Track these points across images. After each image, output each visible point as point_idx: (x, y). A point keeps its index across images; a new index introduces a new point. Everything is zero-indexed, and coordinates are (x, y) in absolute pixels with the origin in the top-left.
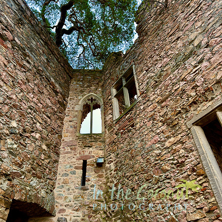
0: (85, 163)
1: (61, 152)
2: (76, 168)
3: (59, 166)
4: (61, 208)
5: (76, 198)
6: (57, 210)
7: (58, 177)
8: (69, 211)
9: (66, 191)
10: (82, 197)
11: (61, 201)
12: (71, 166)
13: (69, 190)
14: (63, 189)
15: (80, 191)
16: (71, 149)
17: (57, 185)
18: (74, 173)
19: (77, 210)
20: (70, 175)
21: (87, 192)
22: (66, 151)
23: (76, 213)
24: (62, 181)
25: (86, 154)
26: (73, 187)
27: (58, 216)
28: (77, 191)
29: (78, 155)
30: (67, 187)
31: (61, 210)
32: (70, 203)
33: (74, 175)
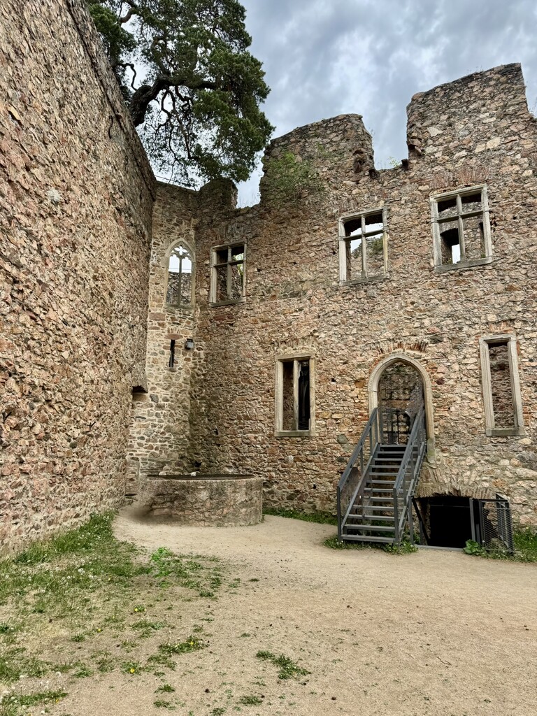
0: (173, 343)
1: (149, 327)
2: (165, 348)
3: (148, 343)
4: (152, 386)
5: (165, 378)
6: (149, 387)
7: (148, 355)
8: (159, 389)
9: (157, 371)
10: (171, 378)
11: (152, 380)
12: (159, 345)
13: (159, 370)
14: (153, 369)
15: (169, 372)
16: (159, 324)
17: (147, 364)
18: (163, 353)
19: (166, 389)
20: (159, 355)
21: (175, 373)
22: (154, 325)
23: (165, 392)
24: (151, 360)
25: (175, 332)
26: (162, 368)
27: (150, 392)
28: (166, 371)
29: (166, 333)
30: (157, 367)
31: (152, 388)
32: (160, 382)
33: (163, 356)
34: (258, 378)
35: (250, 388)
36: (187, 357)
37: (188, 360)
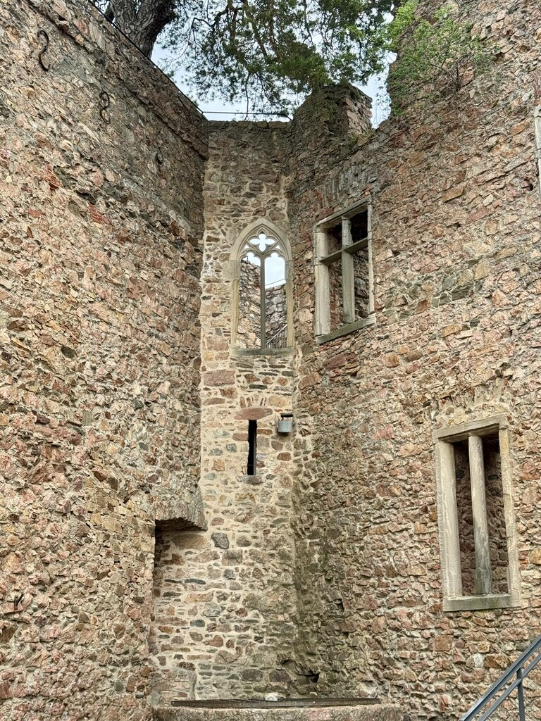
0: (253, 426)
1: (203, 399)
2: (236, 437)
3: (202, 432)
4: (216, 516)
5: (241, 499)
6: (209, 519)
7: (204, 456)
8: (229, 522)
9: (222, 486)
10: (252, 497)
11: (214, 504)
12: (225, 434)
13: (226, 482)
14: (216, 481)
15: (247, 486)
16: (224, 393)
17: (203, 474)
18: (233, 449)
19: (243, 521)
20: (226, 453)
21: (260, 487)
22: (213, 396)
23: (242, 526)
24: (211, 464)
25: (256, 405)
26: (233, 478)
27: (212, 529)
28: (241, 485)
29: (238, 408)
30: (223, 479)
31: (215, 520)
32: (230, 508)
33: (233, 454)
34: (406, 481)
35: (393, 506)
36: (284, 451)
37: (285, 457)
